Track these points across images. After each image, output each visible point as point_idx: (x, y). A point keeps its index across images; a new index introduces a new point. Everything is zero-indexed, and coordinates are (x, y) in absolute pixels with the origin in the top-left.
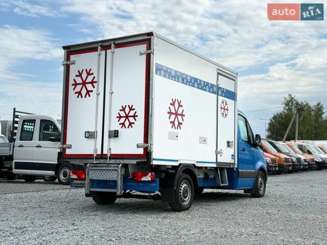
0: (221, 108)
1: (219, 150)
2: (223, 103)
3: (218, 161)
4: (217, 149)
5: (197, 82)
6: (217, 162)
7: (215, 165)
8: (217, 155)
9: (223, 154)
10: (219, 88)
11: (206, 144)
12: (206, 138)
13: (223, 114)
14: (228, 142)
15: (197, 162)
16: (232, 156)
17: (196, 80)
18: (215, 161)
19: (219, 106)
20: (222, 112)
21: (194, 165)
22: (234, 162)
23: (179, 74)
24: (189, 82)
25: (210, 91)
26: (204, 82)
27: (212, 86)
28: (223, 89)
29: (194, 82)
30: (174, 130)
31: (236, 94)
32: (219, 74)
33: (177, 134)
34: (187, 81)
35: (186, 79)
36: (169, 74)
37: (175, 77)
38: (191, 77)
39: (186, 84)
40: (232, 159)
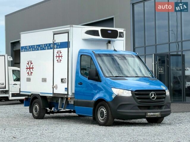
0: (57, 57)
1: (54, 85)
2: (58, 53)
3: (54, 92)
4: (53, 85)
5: (40, 47)
6: (53, 93)
7: (52, 95)
8: (53, 88)
9: (58, 88)
10: (54, 44)
11: (46, 82)
12: (46, 78)
13: (58, 60)
14: (62, 80)
15: (41, 93)
16: (66, 89)
17: (39, 46)
18: (52, 93)
19: (55, 56)
20: (57, 59)
21: (39, 94)
22: (67, 93)
23: (30, 47)
24: (36, 49)
25: (48, 49)
26: (44, 45)
27: (50, 44)
28: (58, 43)
29: (38, 48)
30: (29, 77)
31: (70, 42)
32: (54, 34)
33: (30, 78)
34: (35, 49)
35: (34, 48)
36: (27, 49)
37: (29, 49)
38: (37, 46)
39: (34, 50)
40: (65, 91)
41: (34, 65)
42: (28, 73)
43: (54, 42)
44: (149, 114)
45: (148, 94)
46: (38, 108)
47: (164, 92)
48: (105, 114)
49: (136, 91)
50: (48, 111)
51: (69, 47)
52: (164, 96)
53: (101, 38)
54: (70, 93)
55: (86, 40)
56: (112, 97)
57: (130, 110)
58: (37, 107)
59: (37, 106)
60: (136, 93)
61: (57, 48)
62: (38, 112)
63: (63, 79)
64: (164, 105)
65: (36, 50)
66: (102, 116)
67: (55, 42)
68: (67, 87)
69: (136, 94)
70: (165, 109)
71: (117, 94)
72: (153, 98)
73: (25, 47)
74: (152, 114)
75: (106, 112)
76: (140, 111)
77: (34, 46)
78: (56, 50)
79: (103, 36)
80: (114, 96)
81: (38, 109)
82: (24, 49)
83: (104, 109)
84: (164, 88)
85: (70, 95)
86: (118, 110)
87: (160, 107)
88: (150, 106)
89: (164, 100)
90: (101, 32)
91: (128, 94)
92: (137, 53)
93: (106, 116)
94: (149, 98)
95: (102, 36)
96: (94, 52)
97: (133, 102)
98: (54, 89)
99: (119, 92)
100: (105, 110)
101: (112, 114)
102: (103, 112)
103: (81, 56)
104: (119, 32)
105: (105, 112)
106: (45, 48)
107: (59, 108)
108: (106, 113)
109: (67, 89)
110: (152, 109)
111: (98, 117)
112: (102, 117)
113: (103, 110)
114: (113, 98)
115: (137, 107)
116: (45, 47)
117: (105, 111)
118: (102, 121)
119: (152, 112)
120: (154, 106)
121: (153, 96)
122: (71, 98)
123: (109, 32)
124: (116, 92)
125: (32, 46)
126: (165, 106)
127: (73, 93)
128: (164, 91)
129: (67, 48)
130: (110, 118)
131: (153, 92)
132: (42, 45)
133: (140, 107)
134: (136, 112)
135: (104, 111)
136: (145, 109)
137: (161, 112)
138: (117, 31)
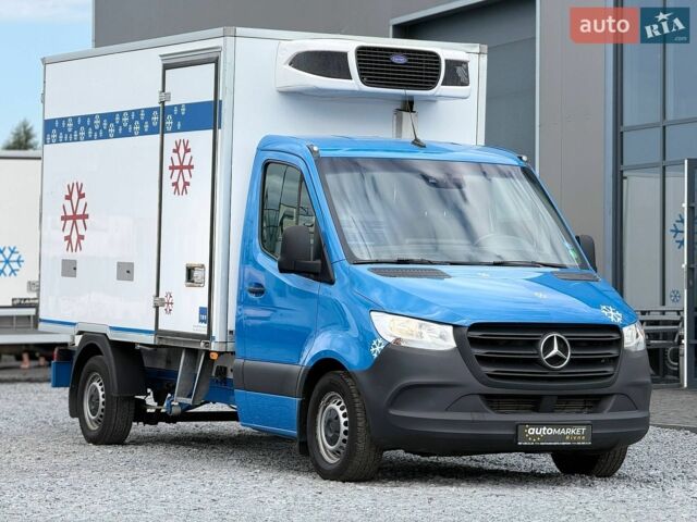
0: (173, 168)
1: (162, 295)
2: (176, 151)
3: (160, 328)
4: (158, 295)
5: (114, 121)
6: (157, 332)
7: (150, 339)
8: (157, 308)
9: (174, 308)
10: (165, 110)
11: (132, 279)
12: (132, 264)
13: (175, 184)
14: (190, 271)
15: (111, 328)
17: (110, 117)
18: (153, 329)
19: (167, 163)
20: (175, 179)
21: (105, 335)
22: (206, 333)
23: (79, 121)
24: (98, 131)
25: (142, 133)
26: (130, 112)
27: (149, 111)
28: (179, 106)
29: (108, 126)
30: (70, 256)
31: (221, 102)
32: (166, 67)
33: (75, 262)
34: (94, 130)
35: (92, 125)
36: (65, 131)
37: (72, 133)
38: (103, 116)
39: (92, 139)
40: (201, 321)
41: (93, 203)
42: (68, 238)
43: (163, 103)
44: (532, 431)
45: (533, 344)
46: (101, 393)
47: (615, 336)
48: (343, 428)
49: (475, 327)
50: (148, 411)
51: (220, 127)
52: (614, 352)
53: (357, 88)
54: (217, 332)
55: (294, 95)
56: (373, 350)
57: (447, 410)
58: (96, 389)
59: (97, 385)
60: (476, 334)
61: (175, 130)
62: (99, 412)
63: (193, 268)
64: (612, 395)
65: (99, 138)
66: (331, 435)
67: (167, 104)
68: (206, 305)
69: (474, 342)
70: (613, 410)
71: (391, 340)
72: (557, 359)
73: (61, 120)
74: (550, 432)
75: (347, 419)
76: (493, 416)
77: (92, 117)
78: (171, 139)
79: (367, 76)
80: (378, 348)
81: (102, 400)
82: (54, 131)
83: (338, 404)
84: (613, 316)
85: (217, 340)
86: (393, 412)
87: (593, 402)
88: (540, 397)
89: (610, 369)
90: (358, 61)
91: (439, 339)
92: (524, 158)
93: (346, 437)
94: (536, 362)
95: (362, 79)
96: (315, 149)
97: (463, 374)
98: (161, 309)
99: (400, 331)
100: (345, 411)
101: (368, 429)
102: (337, 418)
103: (266, 165)
104: (446, 61)
105: (343, 420)
106: (130, 129)
107: (178, 396)
108: (346, 424)
109: (206, 314)
110: (552, 411)
111: (317, 441)
112: (332, 441)
113: (338, 408)
114: (375, 355)
115: (478, 398)
116: (131, 122)
117: (344, 416)
118: (332, 460)
119: (548, 425)
120: (560, 397)
121: (555, 350)
122: (220, 353)
123: (399, 60)
124: (390, 328)
125: (84, 118)
126: (615, 397)
127: (231, 332)
128: (616, 329)
129: (211, 131)
130: (361, 446)
131: (555, 334)
132: (121, 113)
133: (492, 401)
134: (473, 421)
135: (341, 413)
136: (517, 410)
137: (593, 424)
138: (435, 57)
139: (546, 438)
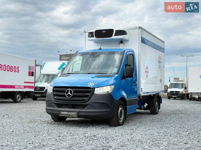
44: (62, 113)
49: (55, 87)
57: (49, 106)
60: (54, 89)
64: (87, 105)
70: (87, 109)
74: (67, 113)
76: (56, 109)
79: (96, 36)
90: (95, 33)
94: (65, 96)
115: (54, 104)
119: (66, 111)
121: (69, 93)
123: (103, 32)
131: (69, 89)
137: (78, 112)
138: (113, 30)
139: (65, 114)
